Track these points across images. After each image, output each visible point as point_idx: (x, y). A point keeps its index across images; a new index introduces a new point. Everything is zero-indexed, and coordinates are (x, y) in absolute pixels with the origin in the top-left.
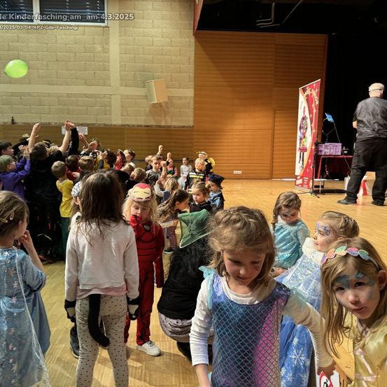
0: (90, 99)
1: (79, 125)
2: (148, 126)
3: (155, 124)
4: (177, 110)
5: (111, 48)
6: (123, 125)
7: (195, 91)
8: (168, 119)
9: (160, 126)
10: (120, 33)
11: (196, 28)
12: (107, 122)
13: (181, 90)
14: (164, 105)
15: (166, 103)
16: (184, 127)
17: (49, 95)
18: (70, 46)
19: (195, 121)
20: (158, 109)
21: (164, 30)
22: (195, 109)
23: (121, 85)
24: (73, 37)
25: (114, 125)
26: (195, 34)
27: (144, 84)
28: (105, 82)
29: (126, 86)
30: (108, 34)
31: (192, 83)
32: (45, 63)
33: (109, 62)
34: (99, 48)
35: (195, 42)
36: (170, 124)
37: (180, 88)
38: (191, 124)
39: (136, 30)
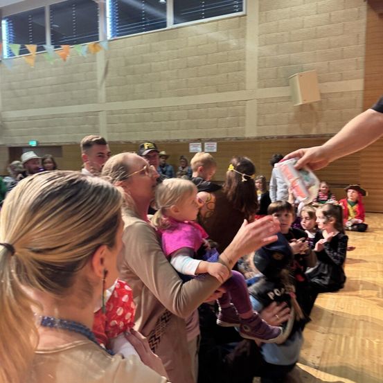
0: (221, 109)
1: (208, 141)
2: (291, 137)
3: (303, 134)
4: (336, 111)
5: (248, 42)
6: (258, 138)
7: (365, 81)
8: (322, 124)
9: (309, 136)
10: (260, 19)
12: (239, 135)
13: (343, 82)
14: (316, 106)
15: (320, 103)
17: (178, 108)
18: (202, 47)
20: (307, 112)
23: (259, 87)
25: (248, 139)
27: (287, 82)
28: (240, 85)
29: (265, 87)
31: (362, 71)
32: (175, 71)
33: (245, 59)
34: (234, 44)
37: (341, 80)
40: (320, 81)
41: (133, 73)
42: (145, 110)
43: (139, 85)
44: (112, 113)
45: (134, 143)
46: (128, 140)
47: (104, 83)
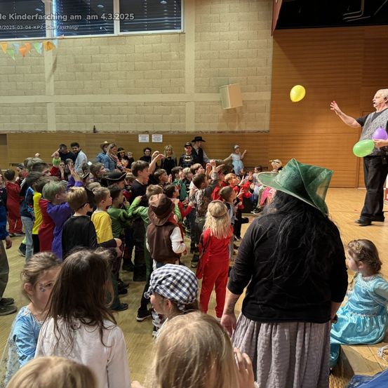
0: (166, 107)
1: (154, 133)
2: (221, 132)
3: (228, 130)
4: (252, 114)
5: (187, 55)
6: (196, 132)
7: (272, 93)
8: (242, 123)
9: (233, 132)
10: (196, 38)
11: (274, 28)
12: (181, 130)
13: (257, 93)
14: (238, 110)
15: (241, 108)
16: (259, 132)
18: (148, 54)
19: (271, 125)
20: (232, 114)
21: (241, 32)
22: (271, 113)
24: (150, 45)
25: (188, 132)
26: (274, 34)
27: (218, 89)
28: (180, 89)
29: (201, 92)
30: (184, 41)
31: (270, 85)
32: (124, 72)
33: (184, 69)
34: (174, 55)
35: (274, 42)
36: (244, 130)
37: (256, 91)
38: (267, 128)
39: (211, 34)
40: (243, 91)
41: (83, 70)
42: (95, 104)
43: (90, 82)
44: (61, 104)
45: (85, 132)
46: (78, 130)
47: (53, 77)
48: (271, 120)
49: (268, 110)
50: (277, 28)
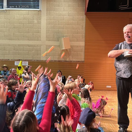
0: (30, 47)
1: (24, 61)
2: (60, 61)
3: (64, 60)
4: (75, 53)
5: (42, 22)
7: (85, 43)
8: (71, 57)
9: (66, 61)
10: (47, 14)
12: (38, 59)
14: (68, 50)
15: (70, 49)
16: (79, 61)
18: (21, 20)
19: (85, 59)
21: (70, 12)
22: (85, 52)
23: (47, 40)
24: (23, 16)
25: (42, 61)
26: (86, 14)
27: (58, 40)
28: (38, 38)
30: (41, 15)
31: (84, 39)
32: (8, 29)
33: (41, 29)
34: (36, 21)
35: (86, 18)
36: (71, 60)
37: (77, 41)
38: (83, 60)
39: (55, 12)
40: (70, 41)
48: (85, 56)
49: (83, 51)
50: (87, 11)
